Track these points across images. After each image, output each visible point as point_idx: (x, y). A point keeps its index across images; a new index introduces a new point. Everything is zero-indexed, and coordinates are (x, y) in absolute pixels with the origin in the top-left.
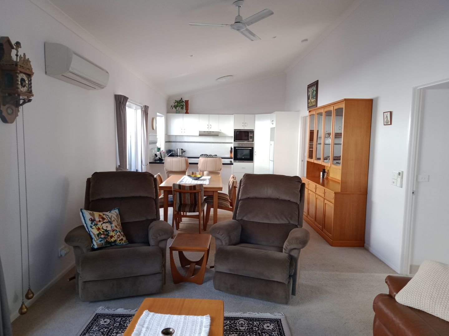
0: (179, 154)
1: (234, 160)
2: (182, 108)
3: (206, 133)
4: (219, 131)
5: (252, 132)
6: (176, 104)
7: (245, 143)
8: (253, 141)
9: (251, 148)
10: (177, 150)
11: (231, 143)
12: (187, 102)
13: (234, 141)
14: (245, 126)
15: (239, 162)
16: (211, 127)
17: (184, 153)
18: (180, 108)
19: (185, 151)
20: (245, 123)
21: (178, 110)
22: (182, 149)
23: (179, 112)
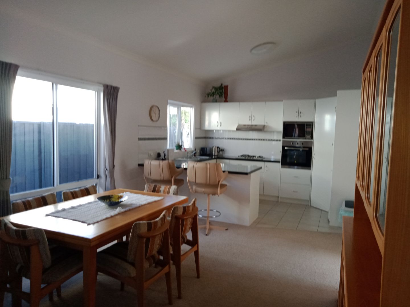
0: (215, 154)
1: (282, 164)
2: (220, 96)
3: (247, 127)
4: (265, 124)
5: (310, 125)
6: (214, 90)
7: (299, 142)
8: (312, 139)
9: (308, 149)
10: (213, 147)
11: (280, 140)
12: (226, 87)
13: (283, 137)
14: (299, 117)
15: (289, 168)
16: (254, 119)
17: (221, 153)
18: (218, 96)
19: (223, 150)
20: (300, 112)
21: (215, 99)
22: (218, 148)
23: (216, 101)
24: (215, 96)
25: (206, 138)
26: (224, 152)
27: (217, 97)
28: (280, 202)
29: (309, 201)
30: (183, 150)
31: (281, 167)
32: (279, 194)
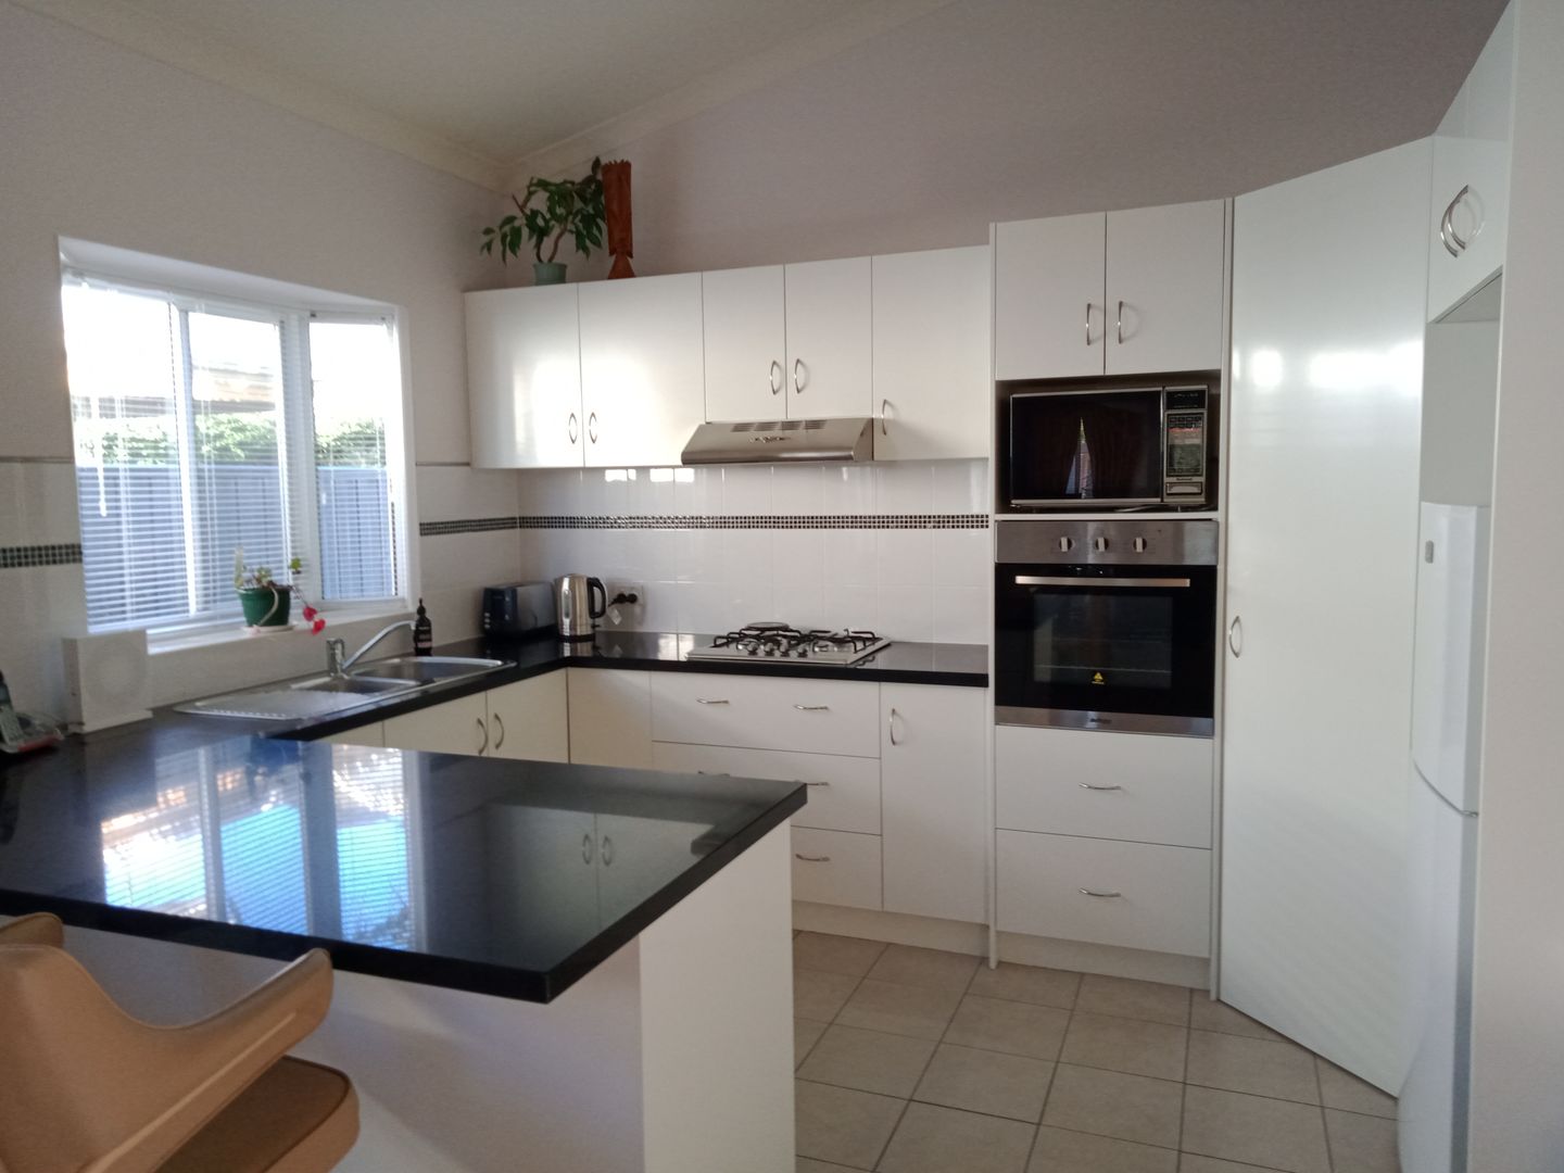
0: (573, 626)
1: (1000, 700)
2: (585, 239)
3: (751, 435)
4: (877, 415)
5: (1197, 399)
8: (1211, 503)
9: (1187, 583)
11: (979, 521)
12: (616, 176)
13: (1003, 504)
14: (1112, 340)
15: (1055, 723)
16: (803, 388)
17: (615, 616)
18: (569, 241)
19: (626, 599)
20: (1113, 307)
21: (550, 260)
22: (593, 583)
23: (560, 276)
24: (548, 243)
25: (527, 522)
26: (637, 608)
27: (565, 246)
28: (1000, 964)
29: (1208, 964)
30: (297, 619)
31: (999, 720)
32: (987, 911)
